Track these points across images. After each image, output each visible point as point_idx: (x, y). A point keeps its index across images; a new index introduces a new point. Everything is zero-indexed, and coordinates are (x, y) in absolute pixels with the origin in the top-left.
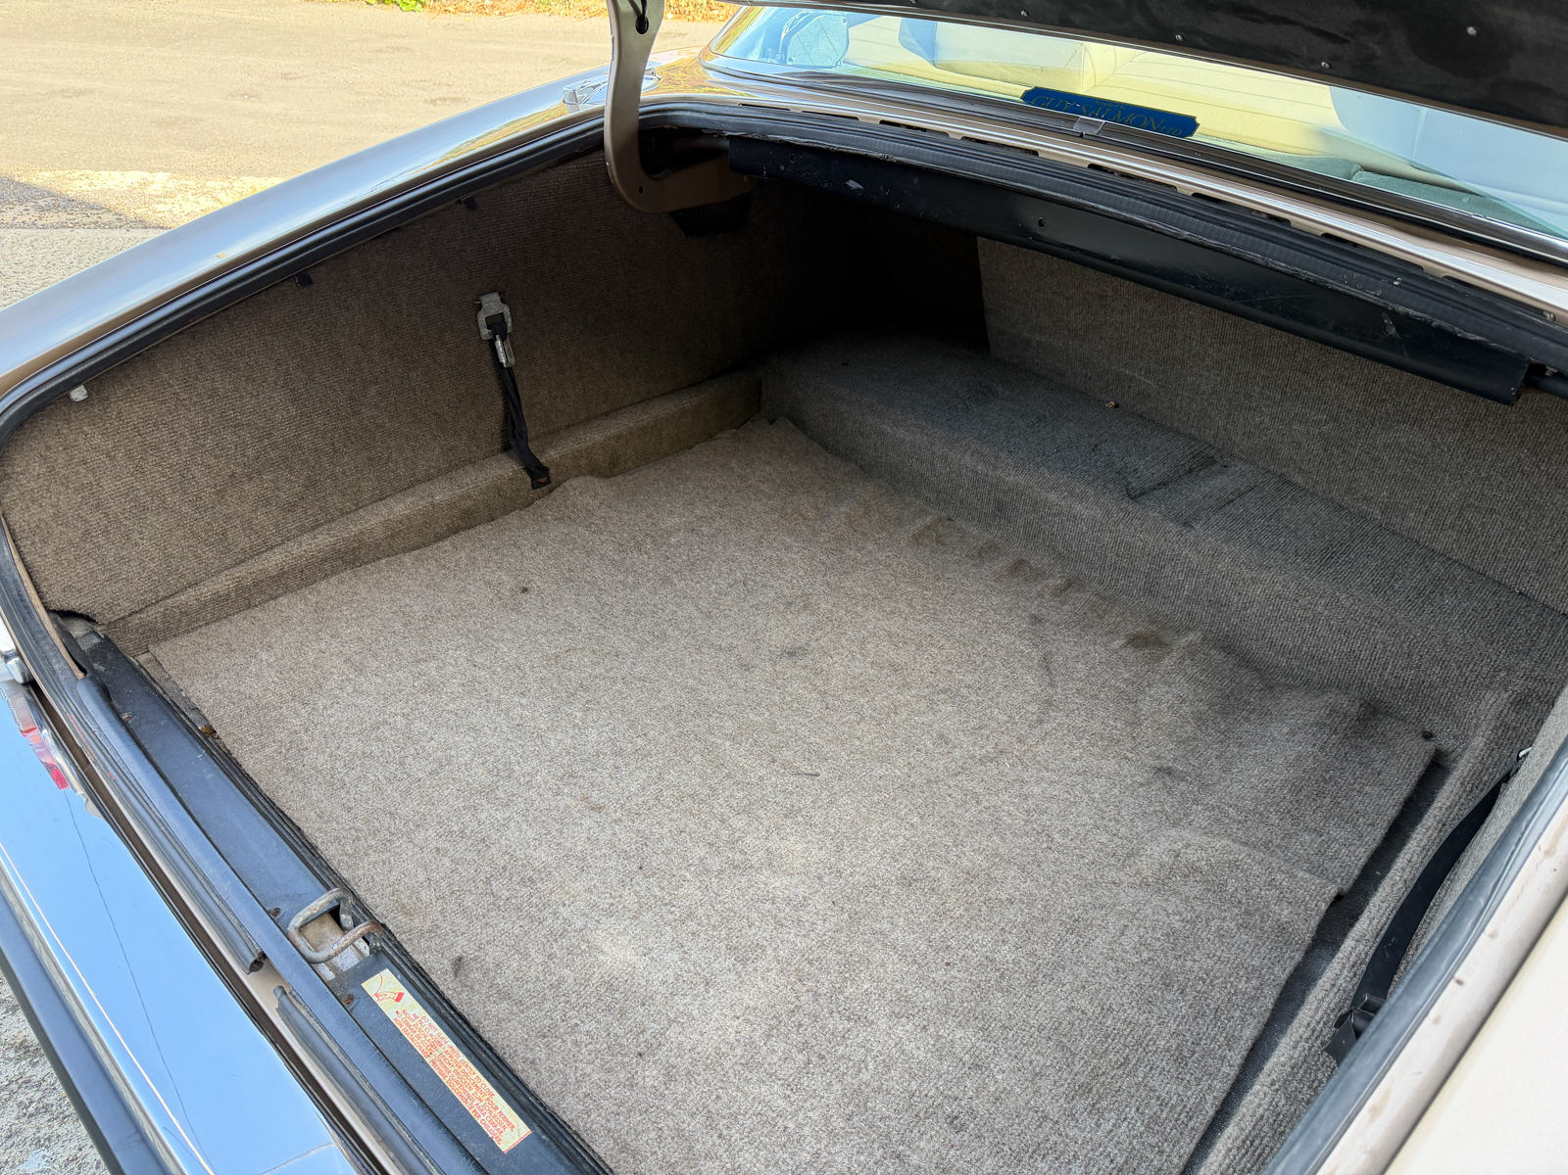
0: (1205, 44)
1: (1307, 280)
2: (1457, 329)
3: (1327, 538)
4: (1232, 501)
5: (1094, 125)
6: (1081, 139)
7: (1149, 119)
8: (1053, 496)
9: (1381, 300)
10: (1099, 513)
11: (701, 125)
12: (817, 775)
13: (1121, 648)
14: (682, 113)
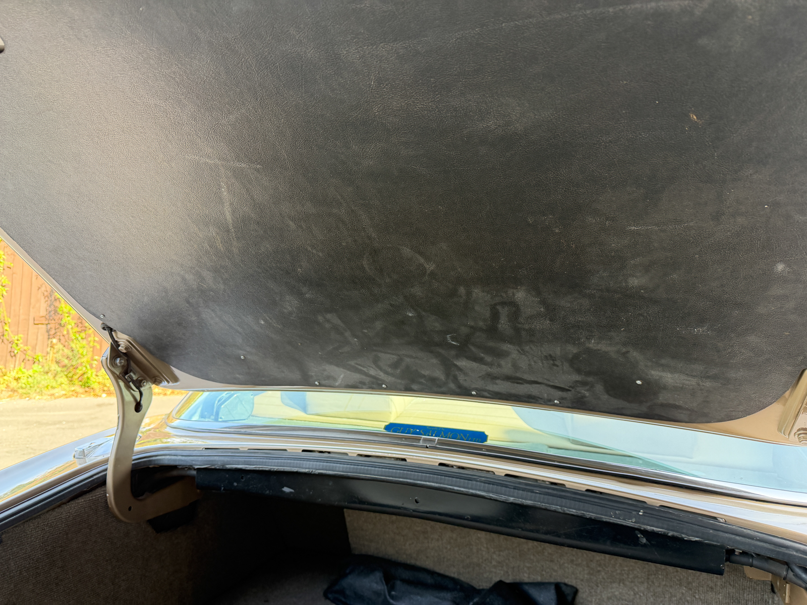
0: (488, 395)
1: (591, 519)
2: (683, 536)
5: (433, 441)
6: (427, 449)
7: (460, 435)
9: (636, 524)
11: (177, 463)
14: (163, 457)
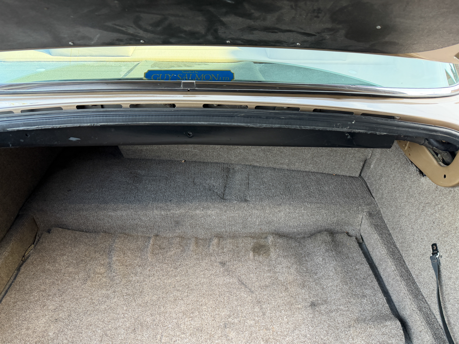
1: (319, 130)
2: (377, 132)
3: (282, 183)
4: (248, 183)
5: (192, 84)
8: (198, 212)
9: (349, 130)
10: (218, 211)
13: (254, 256)
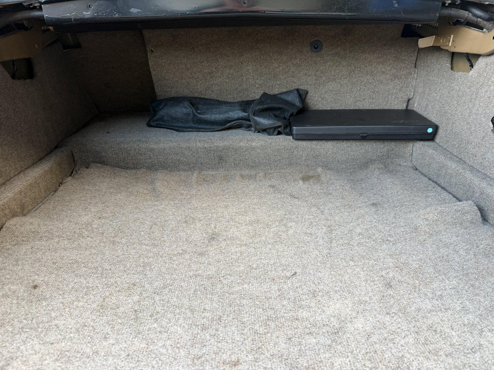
12: (296, 273)
13: (304, 183)
